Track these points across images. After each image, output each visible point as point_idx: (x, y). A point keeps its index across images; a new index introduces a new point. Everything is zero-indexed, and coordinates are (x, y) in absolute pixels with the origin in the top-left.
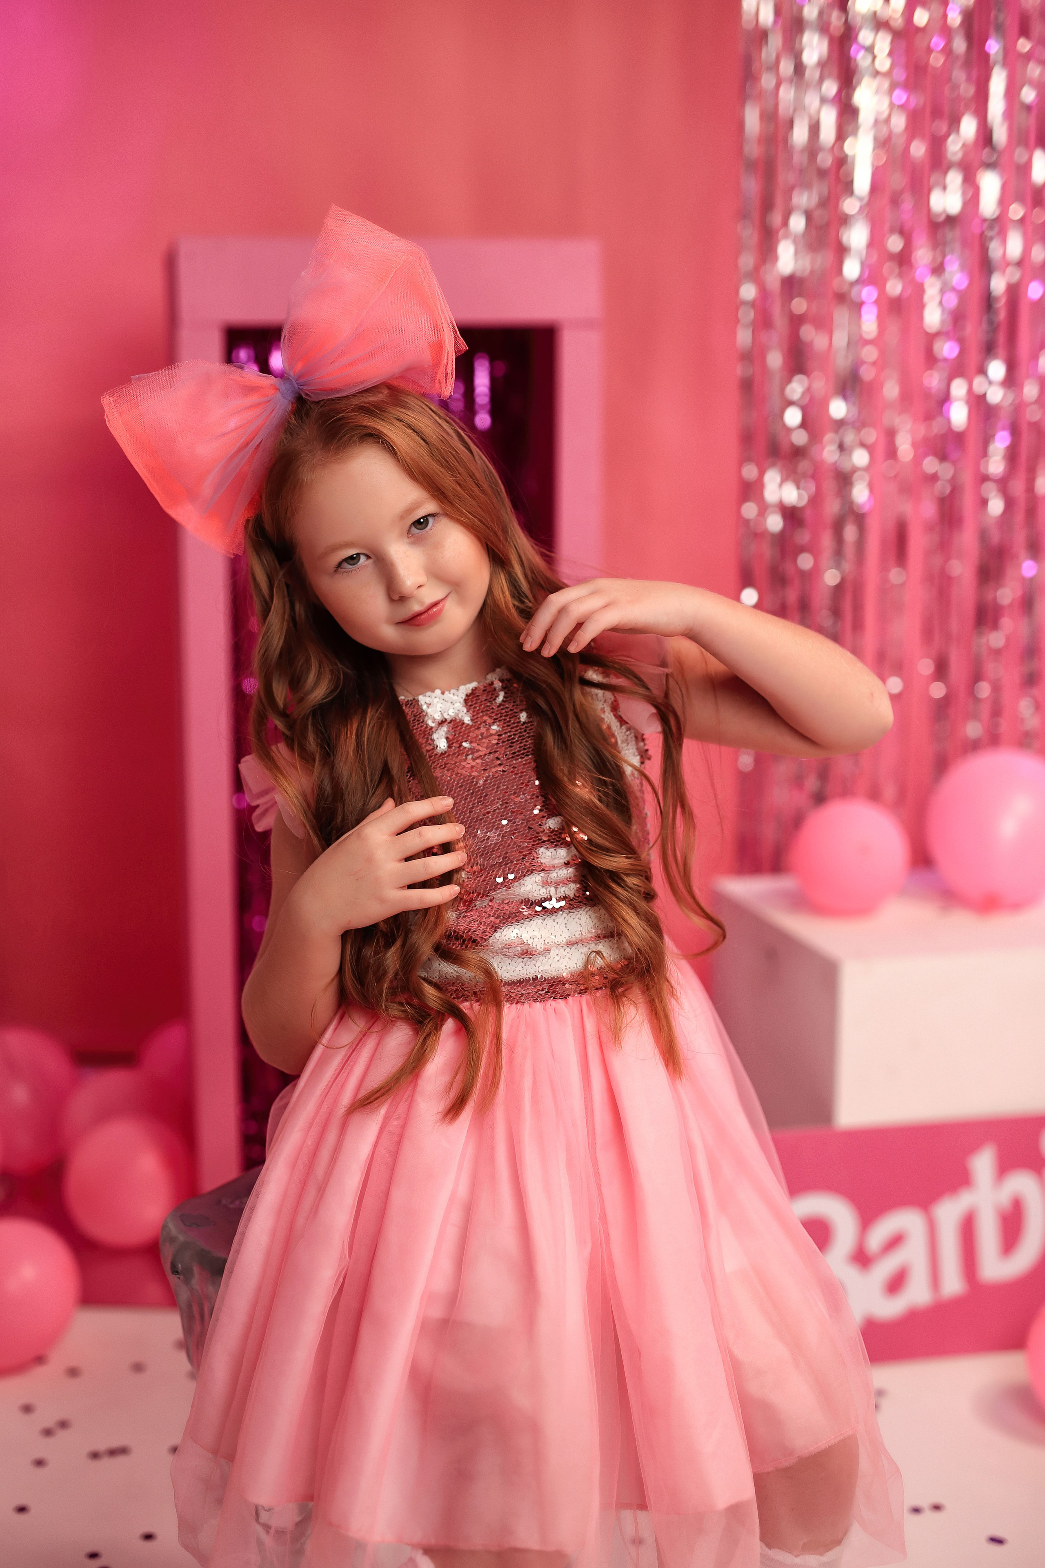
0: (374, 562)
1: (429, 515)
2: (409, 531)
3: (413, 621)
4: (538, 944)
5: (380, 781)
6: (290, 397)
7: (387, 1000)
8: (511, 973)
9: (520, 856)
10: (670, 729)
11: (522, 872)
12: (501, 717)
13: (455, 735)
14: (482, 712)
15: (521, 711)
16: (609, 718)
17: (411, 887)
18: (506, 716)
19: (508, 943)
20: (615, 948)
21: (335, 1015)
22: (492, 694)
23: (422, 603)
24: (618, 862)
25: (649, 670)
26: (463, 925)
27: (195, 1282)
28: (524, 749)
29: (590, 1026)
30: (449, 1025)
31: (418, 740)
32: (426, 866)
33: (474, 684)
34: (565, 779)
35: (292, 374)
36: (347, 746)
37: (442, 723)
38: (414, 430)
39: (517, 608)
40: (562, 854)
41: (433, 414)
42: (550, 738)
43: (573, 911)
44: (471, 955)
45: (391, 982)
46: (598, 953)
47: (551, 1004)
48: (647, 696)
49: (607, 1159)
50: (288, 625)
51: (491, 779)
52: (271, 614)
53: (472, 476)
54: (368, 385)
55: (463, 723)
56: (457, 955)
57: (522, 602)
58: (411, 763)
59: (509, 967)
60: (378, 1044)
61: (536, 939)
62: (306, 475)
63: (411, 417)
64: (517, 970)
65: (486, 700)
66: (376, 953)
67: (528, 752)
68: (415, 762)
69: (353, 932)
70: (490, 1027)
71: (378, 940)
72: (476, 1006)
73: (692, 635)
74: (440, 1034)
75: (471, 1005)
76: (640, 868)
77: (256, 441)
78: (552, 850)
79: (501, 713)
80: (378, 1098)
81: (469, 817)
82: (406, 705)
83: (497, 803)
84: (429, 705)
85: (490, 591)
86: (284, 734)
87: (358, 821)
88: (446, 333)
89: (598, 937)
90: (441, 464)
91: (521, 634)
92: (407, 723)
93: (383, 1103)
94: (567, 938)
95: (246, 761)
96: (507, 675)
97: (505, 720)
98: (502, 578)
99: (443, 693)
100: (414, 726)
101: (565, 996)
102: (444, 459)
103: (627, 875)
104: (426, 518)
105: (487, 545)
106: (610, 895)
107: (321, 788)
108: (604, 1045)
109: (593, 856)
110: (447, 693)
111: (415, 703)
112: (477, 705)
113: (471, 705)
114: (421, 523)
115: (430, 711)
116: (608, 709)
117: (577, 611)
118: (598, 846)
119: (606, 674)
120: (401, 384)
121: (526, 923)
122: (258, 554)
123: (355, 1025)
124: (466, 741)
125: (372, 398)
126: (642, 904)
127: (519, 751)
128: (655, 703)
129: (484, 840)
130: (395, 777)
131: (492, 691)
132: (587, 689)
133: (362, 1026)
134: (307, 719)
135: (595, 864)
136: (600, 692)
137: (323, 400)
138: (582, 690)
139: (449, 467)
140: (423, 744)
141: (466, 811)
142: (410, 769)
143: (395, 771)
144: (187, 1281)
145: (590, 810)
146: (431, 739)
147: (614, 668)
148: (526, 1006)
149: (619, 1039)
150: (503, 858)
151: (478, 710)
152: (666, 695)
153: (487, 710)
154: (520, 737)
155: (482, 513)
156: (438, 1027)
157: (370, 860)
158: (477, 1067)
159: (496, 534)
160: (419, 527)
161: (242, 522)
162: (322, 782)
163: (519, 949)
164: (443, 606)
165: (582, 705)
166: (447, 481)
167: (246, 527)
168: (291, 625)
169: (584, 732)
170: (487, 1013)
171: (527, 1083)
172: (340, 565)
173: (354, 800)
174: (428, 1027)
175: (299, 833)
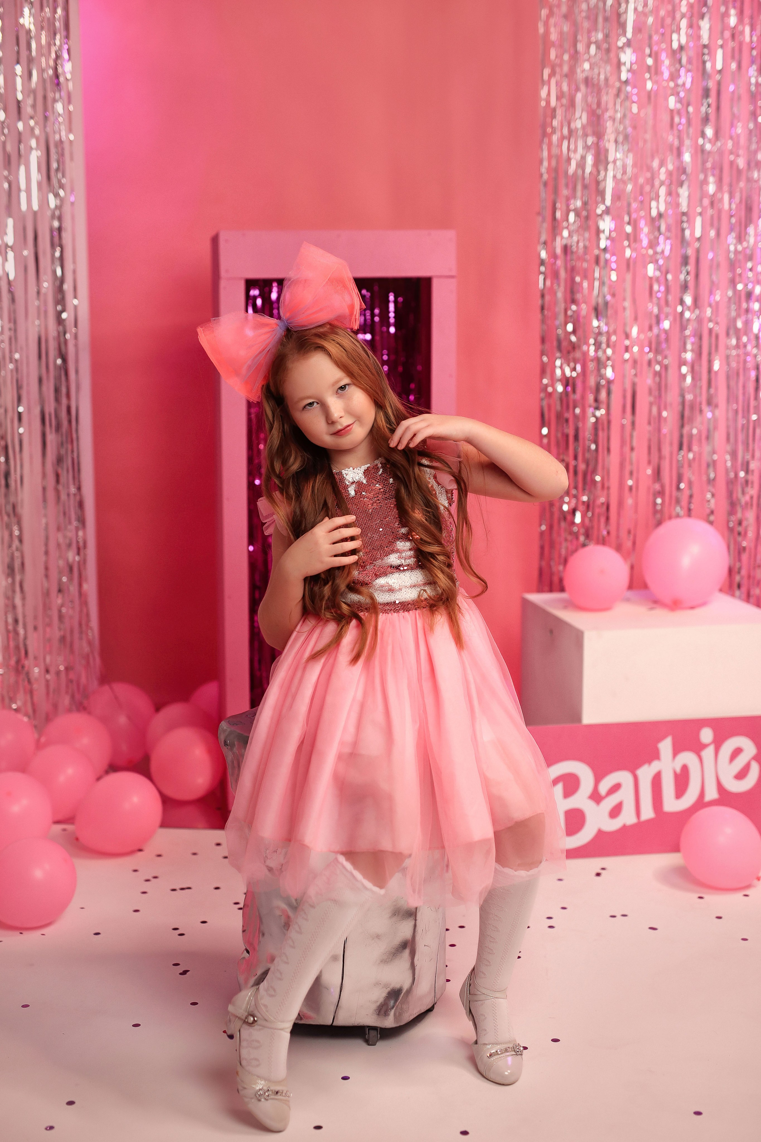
0: (321, 406)
1: (346, 384)
2: (337, 392)
3: (338, 433)
4: (396, 586)
5: (322, 509)
6: (284, 328)
7: (324, 610)
8: (383, 599)
9: (388, 545)
10: (461, 488)
11: (389, 553)
12: (381, 480)
13: (359, 489)
14: (372, 478)
15: (390, 478)
16: (432, 482)
17: (335, 556)
18: (384, 481)
19: (382, 585)
20: (433, 590)
21: (302, 618)
22: (377, 470)
23: (341, 425)
24: (434, 549)
25: (452, 460)
26: (361, 578)
27: (235, 749)
28: (391, 496)
29: (420, 624)
30: (354, 622)
31: (341, 491)
32: (342, 547)
33: (369, 465)
34: (410, 510)
35: (285, 318)
36: (308, 493)
37: (353, 483)
38: (340, 345)
39: (388, 428)
40: (408, 545)
41: (350, 337)
42: (403, 490)
43: (413, 571)
44: (364, 589)
45: (327, 601)
46: (425, 590)
47: (401, 613)
48: (450, 472)
49: (427, 686)
50: (282, 435)
51: (375, 509)
52: (273, 429)
53: (367, 366)
54: (320, 323)
55: (363, 483)
56: (357, 589)
57: (391, 426)
58: (337, 502)
59: (382, 597)
60: (321, 632)
61: (395, 584)
62: (290, 365)
63: (339, 339)
64: (386, 598)
65: (374, 472)
66: (320, 588)
67: (393, 497)
68: (339, 501)
69: (309, 578)
70: (373, 623)
71: (320, 582)
72: (367, 614)
73: (469, 441)
74: (349, 626)
75: (364, 614)
76: (444, 552)
77: (267, 349)
78: (403, 542)
79: (381, 479)
80: (320, 654)
81: (364, 527)
82: (336, 475)
83: (378, 520)
84: (347, 475)
85: (375, 419)
86: (279, 486)
87: (312, 527)
88: (355, 299)
89: (425, 584)
90: (352, 361)
91: (389, 440)
92: (336, 483)
93: (322, 657)
94: (411, 583)
95: (261, 500)
96: (384, 461)
97: (382, 482)
98: (381, 414)
99: (354, 469)
100: (340, 484)
101: (408, 610)
102: (354, 359)
103: (438, 555)
104: (345, 386)
105: (375, 400)
106: (430, 564)
107: (295, 512)
108: (426, 633)
109: (421, 545)
110: (355, 469)
111: (340, 473)
112: (369, 475)
113: (367, 475)
114: (342, 388)
115: (347, 477)
116: (432, 478)
117: (414, 428)
118: (425, 542)
119: (431, 461)
120: (336, 323)
121: (390, 576)
122: (268, 401)
123: (311, 623)
124: (363, 492)
125: (321, 330)
126: (446, 569)
127: (388, 497)
128: (454, 475)
129: (371, 538)
130: (330, 507)
131: (377, 468)
132: (422, 468)
133: (313, 623)
134: (290, 479)
135: (423, 549)
136: (428, 470)
137: (299, 330)
138: (419, 468)
139: (356, 363)
140: (343, 493)
141: (363, 524)
142: (337, 505)
143: (330, 505)
144: (231, 750)
145: (421, 524)
146: (347, 490)
147: (434, 458)
148: (390, 614)
149: (433, 629)
150: (380, 546)
151: (370, 477)
152: (460, 472)
153: (374, 477)
154: (389, 490)
155: (371, 384)
156: (348, 623)
157: (316, 543)
158: (366, 639)
159: (378, 394)
160: (342, 390)
161: (260, 386)
162: (295, 509)
163: (387, 588)
164: (352, 427)
165: (418, 475)
166: (355, 368)
167: (262, 389)
168: (283, 434)
169: (419, 488)
170: (371, 617)
171: (390, 648)
172: (305, 407)
173: (310, 518)
174: (344, 622)
175: (284, 533)
